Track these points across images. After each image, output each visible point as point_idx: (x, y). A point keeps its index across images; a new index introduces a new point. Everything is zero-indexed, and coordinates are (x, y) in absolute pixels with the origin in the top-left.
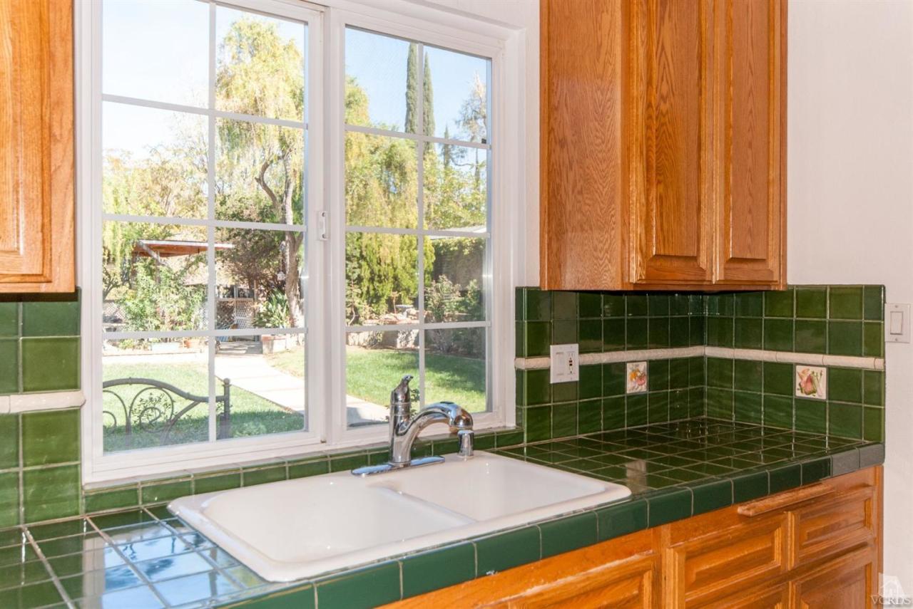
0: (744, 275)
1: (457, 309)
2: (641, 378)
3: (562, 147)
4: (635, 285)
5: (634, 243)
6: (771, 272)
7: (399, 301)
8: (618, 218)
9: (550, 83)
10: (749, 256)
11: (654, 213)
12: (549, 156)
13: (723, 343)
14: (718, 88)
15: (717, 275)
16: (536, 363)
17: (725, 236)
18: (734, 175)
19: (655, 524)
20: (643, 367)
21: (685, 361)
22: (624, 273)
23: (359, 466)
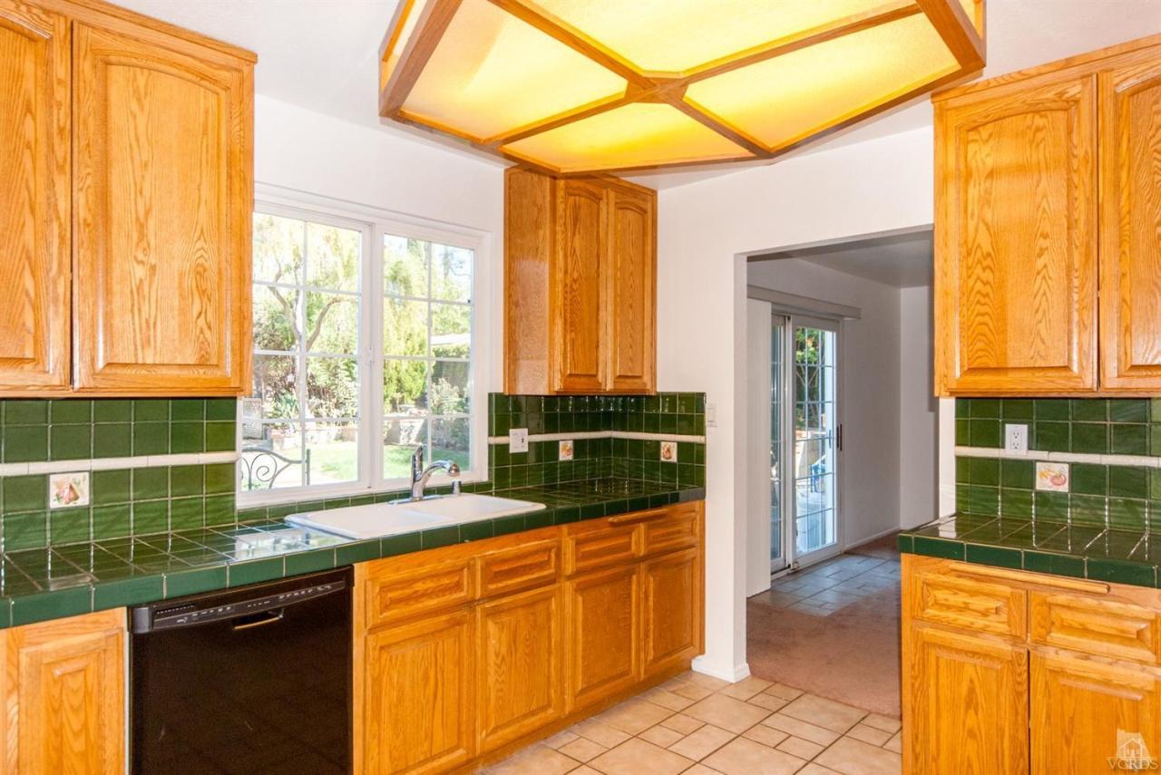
0: (627, 386)
1: (454, 409)
2: (568, 451)
3: (516, 307)
4: (557, 392)
5: (557, 367)
6: (645, 384)
7: (402, 401)
8: (547, 353)
9: (510, 268)
10: (630, 374)
11: (569, 348)
12: (509, 312)
13: (623, 429)
14: (610, 272)
15: (609, 386)
16: (501, 440)
17: (615, 362)
18: (621, 326)
19: (558, 523)
20: (570, 444)
21: (600, 440)
22: (550, 385)
23: (393, 499)
